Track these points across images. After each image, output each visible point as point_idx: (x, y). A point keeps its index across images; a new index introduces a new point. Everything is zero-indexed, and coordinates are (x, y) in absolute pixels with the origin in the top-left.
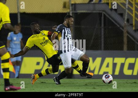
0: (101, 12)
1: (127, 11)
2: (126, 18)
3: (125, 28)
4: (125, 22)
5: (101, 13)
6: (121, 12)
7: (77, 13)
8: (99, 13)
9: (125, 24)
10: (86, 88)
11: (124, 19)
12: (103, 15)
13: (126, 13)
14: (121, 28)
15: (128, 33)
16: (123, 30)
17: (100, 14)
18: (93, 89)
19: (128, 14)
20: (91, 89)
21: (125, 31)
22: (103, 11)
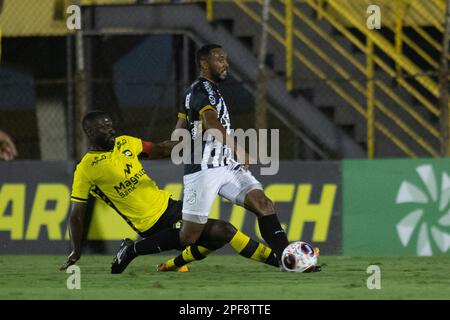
0: (179, 32)
1: (266, 28)
2: (263, 52)
3: (260, 86)
4: (262, 66)
5: (181, 36)
6: (247, 33)
7: (98, 38)
8: (175, 36)
9: (260, 71)
10: (132, 285)
11: (256, 56)
12: (186, 42)
13: (264, 36)
14: (247, 87)
15: (269, 99)
16: (255, 93)
17: (178, 40)
18: (157, 290)
19: (271, 38)
20: (149, 290)
21: (261, 96)
22: (188, 29)
